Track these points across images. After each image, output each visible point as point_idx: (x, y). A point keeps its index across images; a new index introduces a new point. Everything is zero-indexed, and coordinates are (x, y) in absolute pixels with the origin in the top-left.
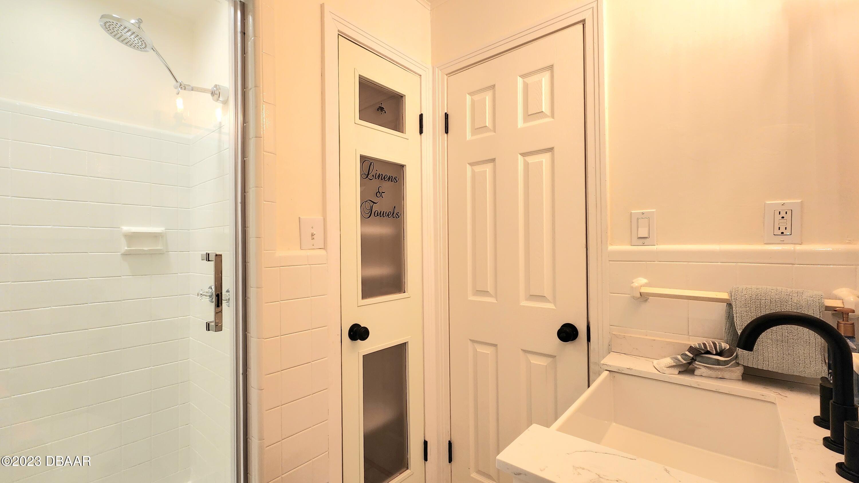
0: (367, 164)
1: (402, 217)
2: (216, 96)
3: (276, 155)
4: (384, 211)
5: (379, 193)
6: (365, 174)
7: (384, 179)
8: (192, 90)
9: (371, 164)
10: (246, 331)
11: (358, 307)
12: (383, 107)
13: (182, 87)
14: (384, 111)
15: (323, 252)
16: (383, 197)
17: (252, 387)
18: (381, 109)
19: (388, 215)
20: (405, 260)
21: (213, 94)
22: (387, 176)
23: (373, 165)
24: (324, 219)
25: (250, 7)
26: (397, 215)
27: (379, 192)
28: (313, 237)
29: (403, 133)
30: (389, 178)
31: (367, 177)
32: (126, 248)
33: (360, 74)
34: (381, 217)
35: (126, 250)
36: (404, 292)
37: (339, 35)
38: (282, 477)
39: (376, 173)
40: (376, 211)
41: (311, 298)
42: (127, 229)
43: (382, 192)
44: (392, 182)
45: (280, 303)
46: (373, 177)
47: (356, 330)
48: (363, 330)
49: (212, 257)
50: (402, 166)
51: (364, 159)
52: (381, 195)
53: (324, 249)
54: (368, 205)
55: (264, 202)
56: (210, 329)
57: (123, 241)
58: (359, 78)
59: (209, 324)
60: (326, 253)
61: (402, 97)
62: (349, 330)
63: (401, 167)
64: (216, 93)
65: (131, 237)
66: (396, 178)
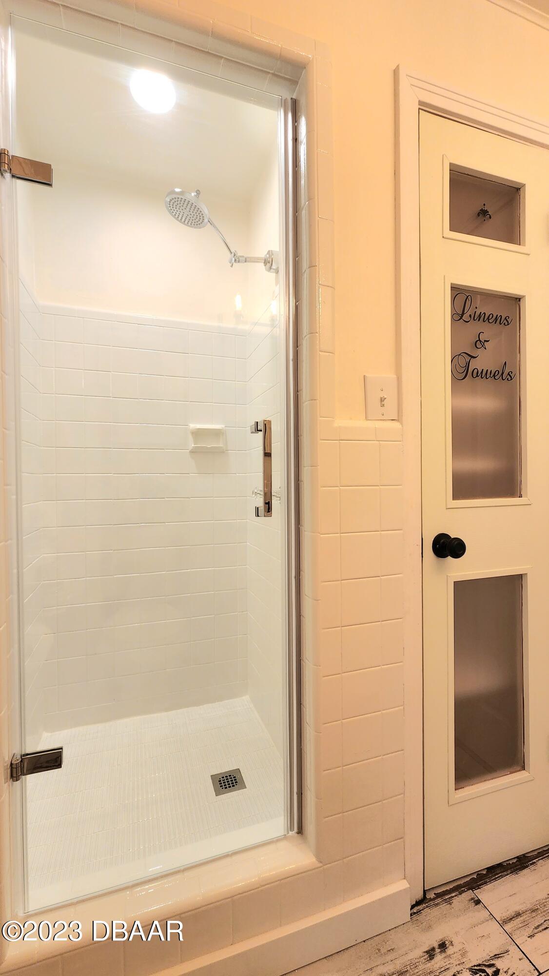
0: (460, 299)
1: (517, 378)
2: (268, 265)
3: (334, 288)
4: (487, 370)
5: (479, 343)
6: (458, 314)
7: (489, 322)
8: (245, 262)
9: (467, 297)
10: (299, 524)
11: (447, 509)
12: (487, 210)
13: (237, 259)
14: (489, 216)
15: (396, 425)
16: (486, 349)
17: (305, 595)
18: (483, 213)
19: (494, 376)
20: (521, 446)
21: (266, 262)
22: (493, 315)
23: (470, 300)
24: (398, 378)
25: (302, 103)
26: (508, 376)
27: (479, 340)
28: (383, 403)
29: (520, 245)
30: (496, 319)
31: (461, 318)
32: (193, 445)
33: (452, 162)
34: (482, 378)
35: (193, 447)
36: (521, 496)
37: (420, 110)
38: (342, 722)
39: (475, 312)
40: (474, 369)
41: (381, 487)
42: (194, 426)
43: (485, 341)
44: (500, 324)
45: (340, 489)
46: (471, 317)
47: (443, 542)
48: (456, 543)
49: (261, 427)
50: (518, 300)
51: (457, 291)
52: (483, 346)
53: (398, 420)
54: (462, 361)
55: (320, 353)
56: (259, 515)
57: (190, 438)
58: (450, 170)
59: (258, 508)
60: (401, 426)
61: (518, 189)
62: (433, 541)
63: (516, 301)
64: (268, 262)
65: (198, 434)
66: (507, 318)
